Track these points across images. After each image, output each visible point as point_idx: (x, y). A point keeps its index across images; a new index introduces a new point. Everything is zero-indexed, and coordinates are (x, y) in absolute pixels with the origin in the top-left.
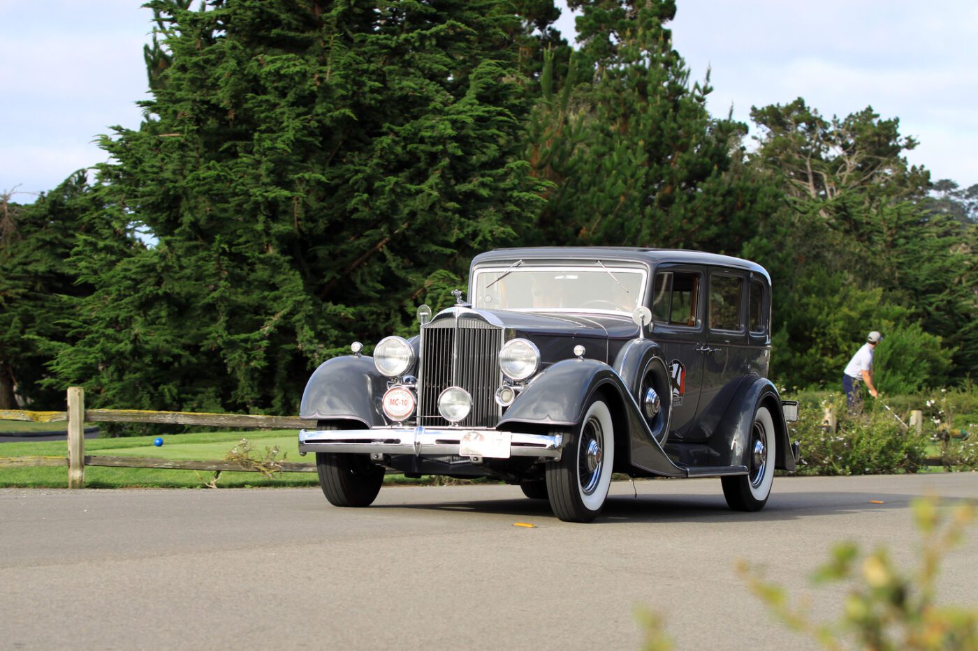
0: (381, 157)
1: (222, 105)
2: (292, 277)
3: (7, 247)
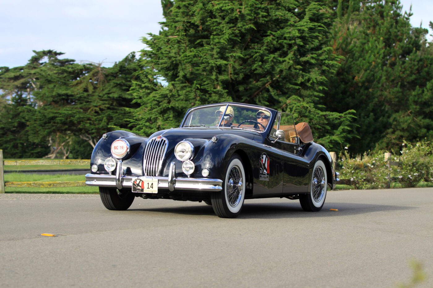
0: (267, 46)
1: (196, 24)
2: (228, 99)
3: (100, 87)
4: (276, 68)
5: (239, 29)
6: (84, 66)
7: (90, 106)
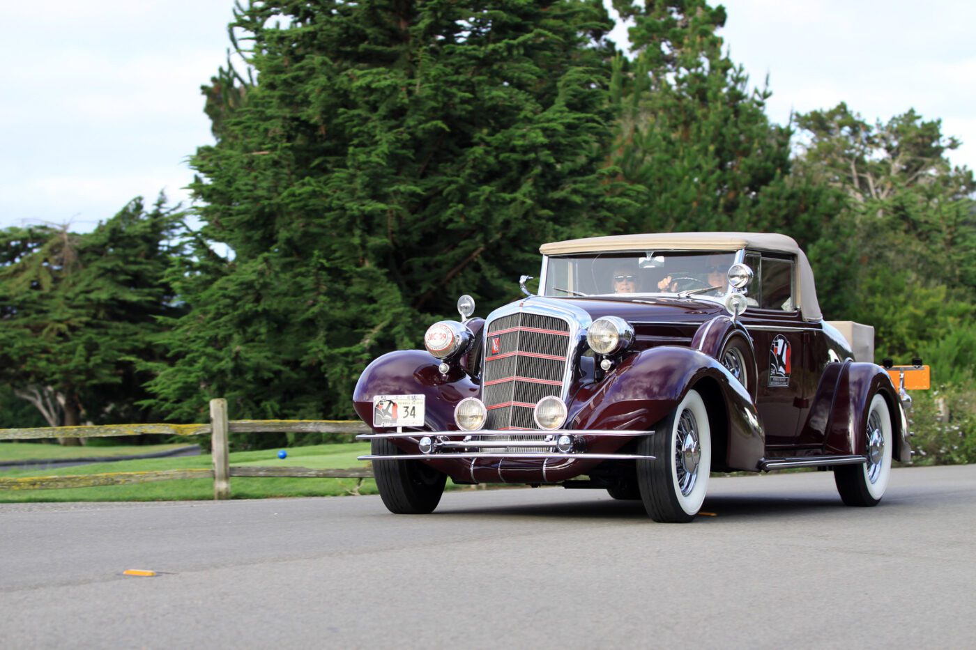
0: (473, 167)
1: (312, 121)
2: (389, 290)
3: (68, 277)
4: (495, 215)
5: (410, 130)
6: (30, 231)
7: (46, 321)
